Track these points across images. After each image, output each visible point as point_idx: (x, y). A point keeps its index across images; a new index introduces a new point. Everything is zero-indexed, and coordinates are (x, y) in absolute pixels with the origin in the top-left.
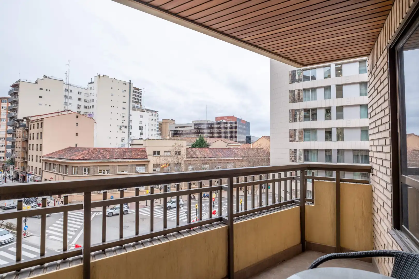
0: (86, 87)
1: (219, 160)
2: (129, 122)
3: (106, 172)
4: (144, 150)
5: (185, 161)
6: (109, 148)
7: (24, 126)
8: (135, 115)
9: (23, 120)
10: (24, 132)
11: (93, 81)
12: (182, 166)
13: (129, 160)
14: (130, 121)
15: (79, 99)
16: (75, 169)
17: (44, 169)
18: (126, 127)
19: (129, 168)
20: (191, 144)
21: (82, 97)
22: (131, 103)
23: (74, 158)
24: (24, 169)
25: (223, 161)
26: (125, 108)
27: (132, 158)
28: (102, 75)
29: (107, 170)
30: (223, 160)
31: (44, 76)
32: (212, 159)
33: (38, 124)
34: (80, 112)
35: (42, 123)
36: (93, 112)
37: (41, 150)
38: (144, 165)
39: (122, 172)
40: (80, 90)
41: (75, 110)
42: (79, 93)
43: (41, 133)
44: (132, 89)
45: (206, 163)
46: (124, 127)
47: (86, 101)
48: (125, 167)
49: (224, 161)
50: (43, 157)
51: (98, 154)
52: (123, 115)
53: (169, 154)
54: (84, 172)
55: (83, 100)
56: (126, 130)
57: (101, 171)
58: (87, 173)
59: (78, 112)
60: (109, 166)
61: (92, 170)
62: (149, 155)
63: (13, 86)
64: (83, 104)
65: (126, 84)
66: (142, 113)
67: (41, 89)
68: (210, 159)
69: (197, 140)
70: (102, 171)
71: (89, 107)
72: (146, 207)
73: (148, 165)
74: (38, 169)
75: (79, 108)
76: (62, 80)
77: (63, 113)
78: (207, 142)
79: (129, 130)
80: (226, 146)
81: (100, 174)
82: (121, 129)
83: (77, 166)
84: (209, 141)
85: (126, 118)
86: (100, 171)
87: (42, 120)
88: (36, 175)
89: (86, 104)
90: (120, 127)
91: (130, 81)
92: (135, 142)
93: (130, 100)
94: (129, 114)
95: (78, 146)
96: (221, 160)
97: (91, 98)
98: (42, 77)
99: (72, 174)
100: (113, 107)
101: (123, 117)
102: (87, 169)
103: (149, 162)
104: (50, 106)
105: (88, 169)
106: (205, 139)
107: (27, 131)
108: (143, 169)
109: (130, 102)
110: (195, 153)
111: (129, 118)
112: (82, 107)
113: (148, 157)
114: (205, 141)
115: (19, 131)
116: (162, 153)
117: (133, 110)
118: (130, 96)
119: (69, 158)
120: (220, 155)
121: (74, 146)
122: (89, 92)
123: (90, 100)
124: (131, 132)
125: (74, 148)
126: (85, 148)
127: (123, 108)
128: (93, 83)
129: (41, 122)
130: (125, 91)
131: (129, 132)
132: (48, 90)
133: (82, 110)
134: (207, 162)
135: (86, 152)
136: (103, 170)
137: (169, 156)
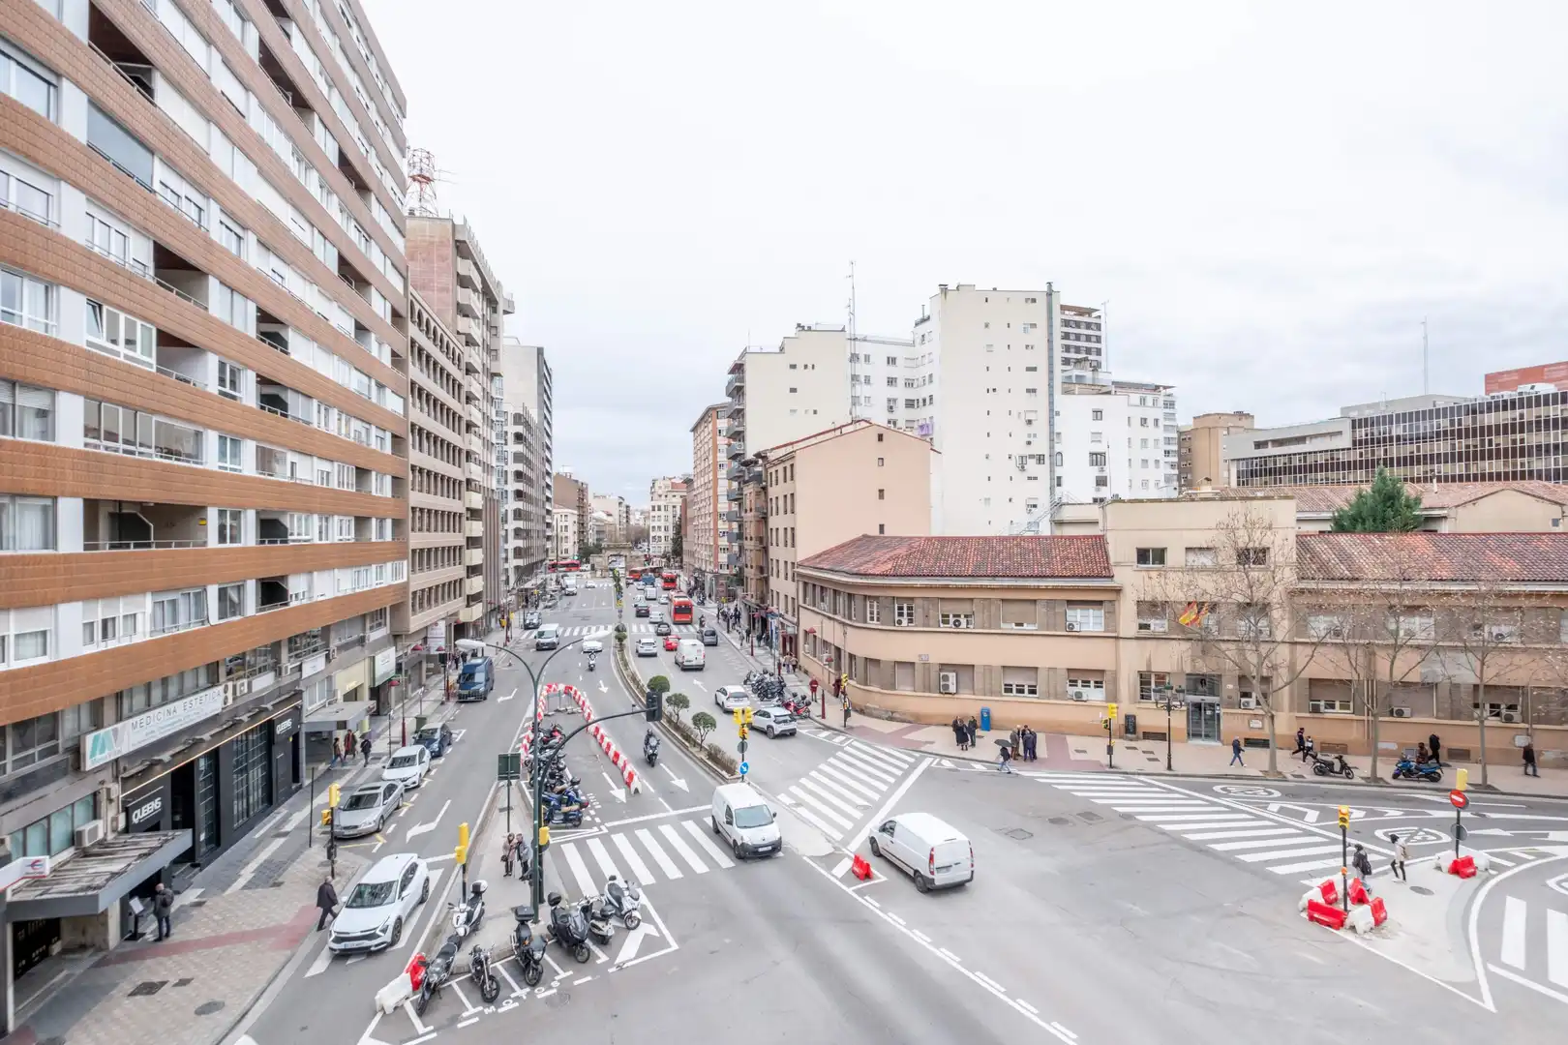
0: (908, 337)
1: (1500, 595)
2: (1052, 440)
3: (963, 621)
4: (1099, 542)
5: (1293, 594)
6: (972, 538)
7: (758, 478)
8: (1075, 409)
9: (756, 463)
10: (758, 494)
11: (926, 315)
12: (1276, 614)
13: (1043, 583)
14: (1053, 436)
15: (891, 381)
16: (872, 607)
17: (801, 603)
18: (1040, 459)
19: (1041, 609)
20: (1329, 515)
21: (899, 372)
22: (1058, 366)
23: (870, 572)
24: (763, 599)
25: (1525, 603)
26: (1034, 391)
27: (1052, 576)
28: (952, 286)
29: (966, 616)
30: (1529, 595)
31: (799, 325)
32: (1454, 588)
33: (785, 468)
34: (895, 423)
35: (792, 466)
36: (931, 418)
37: (793, 546)
38: (1100, 603)
39: (1017, 625)
40: (893, 352)
41: (881, 418)
42: (891, 361)
43: (792, 495)
44: (1057, 317)
45: (1412, 610)
46: (1034, 461)
47: (909, 384)
48: (1029, 607)
49: (1534, 602)
50: (799, 565)
51: (937, 559)
52: (1030, 416)
53: (1206, 560)
54: (897, 618)
55: (901, 382)
56: (1042, 471)
57: (948, 616)
58: (905, 622)
59: (889, 422)
60: (972, 600)
61: (920, 610)
62: (1118, 564)
63: (732, 372)
64: (901, 393)
65: (1034, 301)
66: (1098, 402)
67: (793, 367)
68: (1439, 587)
69: (1360, 496)
70: (952, 619)
71: (921, 401)
72: (1108, 769)
73: (1116, 603)
74: (790, 600)
75: (891, 408)
76: (843, 330)
77: (844, 430)
78: (1426, 502)
79: (1052, 471)
80: (1555, 523)
81: (943, 627)
82: (1023, 469)
83: (876, 598)
84: (1433, 496)
85: (1041, 426)
86: (943, 616)
87: (791, 456)
88: (786, 616)
89: (912, 394)
90: (1019, 461)
91: (1050, 285)
92: (1067, 514)
93: (1051, 358)
94: (1051, 410)
95: (888, 532)
96: (1516, 595)
97: (925, 371)
98: (792, 332)
99: (865, 622)
100: (994, 390)
101: (1029, 422)
102: (905, 606)
103: (1118, 591)
104: (815, 412)
105: (910, 608)
106: (1409, 490)
107: (764, 489)
108: (1098, 620)
109: (1051, 365)
110: (1345, 558)
111: (1051, 424)
112: (901, 403)
113: (1116, 571)
114: (1407, 499)
115: (750, 490)
116: (1174, 557)
117: (1066, 392)
118: (1050, 341)
119: (855, 570)
120: (1511, 567)
121: (876, 532)
122: (919, 350)
123: (921, 380)
124: (1059, 478)
125: (874, 538)
126: (902, 538)
127: (1028, 391)
128: (929, 318)
129: (790, 462)
130: (1034, 326)
131: (1052, 479)
132: (810, 366)
133: (902, 414)
134: (1416, 603)
135: (902, 551)
136: (954, 616)
137: (1203, 569)
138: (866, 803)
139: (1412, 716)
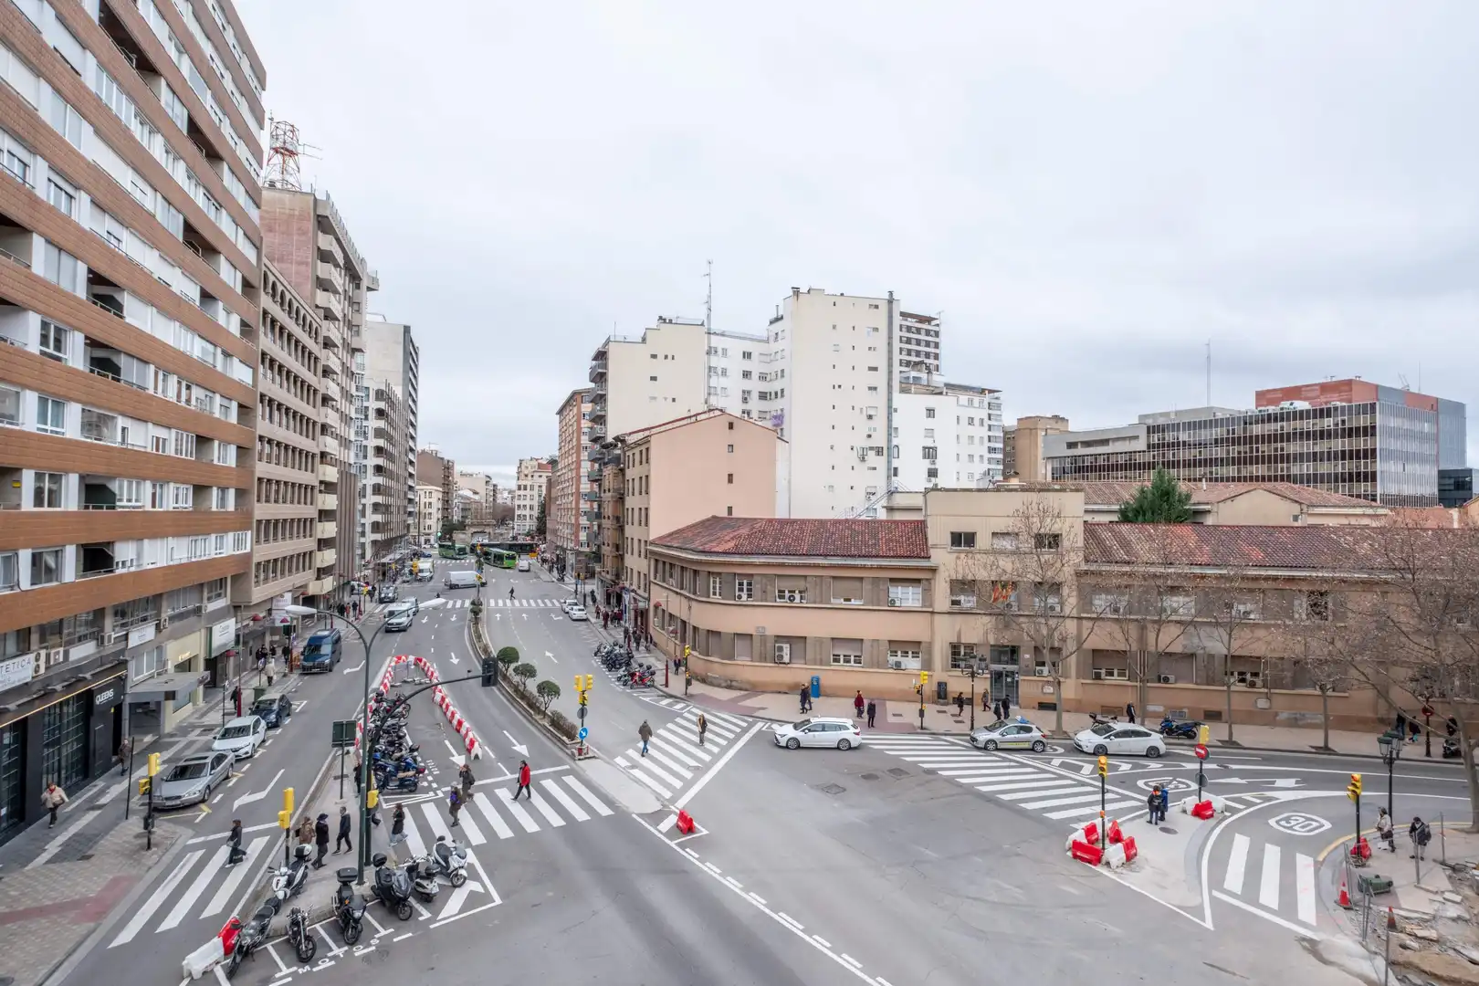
0: (764, 335)
1: (1244, 578)
2: (889, 434)
3: (797, 596)
4: (920, 527)
5: (1080, 575)
6: (809, 520)
7: (617, 460)
8: (910, 407)
9: (616, 446)
10: (616, 475)
11: (780, 314)
12: (1065, 591)
13: (868, 563)
14: (891, 430)
15: (746, 375)
16: (715, 582)
17: (652, 579)
18: (879, 451)
19: (867, 586)
20: (1116, 507)
21: (754, 366)
22: (897, 368)
23: (716, 549)
24: (618, 576)
25: (1264, 585)
26: (875, 389)
27: (877, 556)
28: (804, 289)
29: (800, 592)
30: (1267, 578)
31: (661, 318)
32: (1209, 571)
33: (641, 451)
34: (748, 414)
35: (647, 449)
36: (782, 410)
37: (647, 524)
38: (918, 581)
39: (846, 600)
40: (748, 346)
41: (735, 408)
42: (747, 355)
43: (647, 477)
44: (897, 320)
45: (1173, 590)
46: (873, 453)
47: (763, 377)
48: (857, 584)
49: (1270, 584)
50: (651, 543)
51: (776, 539)
52: (871, 412)
53: (1007, 544)
54: (737, 593)
55: (755, 376)
56: (880, 462)
57: (784, 592)
58: (744, 597)
59: (744, 412)
60: (805, 577)
61: (758, 586)
62: (935, 546)
63: (595, 358)
64: (755, 386)
65: (877, 307)
66: (932, 401)
67: (654, 356)
68: (1197, 571)
69: (1142, 491)
70: (787, 594)
71: (773, 395)
72: (919, 731)
73: (932, 582)
74: (642, 576)
75: (746, 399)
76: (702, 325)
77: (699, 418)
78: (1194, 499)
79: (889, 462)
80: (1296, 518)
81: (779, 602)
82: (863, 460)
83: (719, 574)
84: (1201, 493)
85: (880, 422)
86: (780, 591)
87: (646, 440)
88: (638, 592)
89: (765, 387)
90: (861, 453)
91: (891, 293)
92: (899, 500)
93: (890, 359)
94: (890, 407)
95: (735, 514)
96: (1256, 579)
97: (777, 366)
98: (654, 323)
99: (709, 597)
100: (840, 386)
101: (870, 417)
102: (745, 582)
103: (933, 570)
104: (674, 400)
105: (749, 584)
106: (1183, 487)
107: (622, 470)
108: (916, 596)
109: (890, 365)
110: (1125, 544)
111: (890, 420)
112: (755, 395)
113: (932, 552)
114: (1180, 494)
115: (609, 471)
116: (983, 541)
117: (903, 391)
118: (890, 344)
119: (701, 548)
120: (1257, 554)
121: (724, 514)
122: (774, 347)
123: (773, 374)
124: (896, 469)
125: (722, 519)
126: (745, 519)
127: (870, 388)
128: (782, 318)
129: (645, 446)
130: (876, 329)
131: (889, 469)
132: (670, 357)
133: (755, 405)
134: (1176, 584)
135: (744, 531)
136: (790, 592)
137: (1002, 552)
138: (697, 764)
139: (1176, 682)
